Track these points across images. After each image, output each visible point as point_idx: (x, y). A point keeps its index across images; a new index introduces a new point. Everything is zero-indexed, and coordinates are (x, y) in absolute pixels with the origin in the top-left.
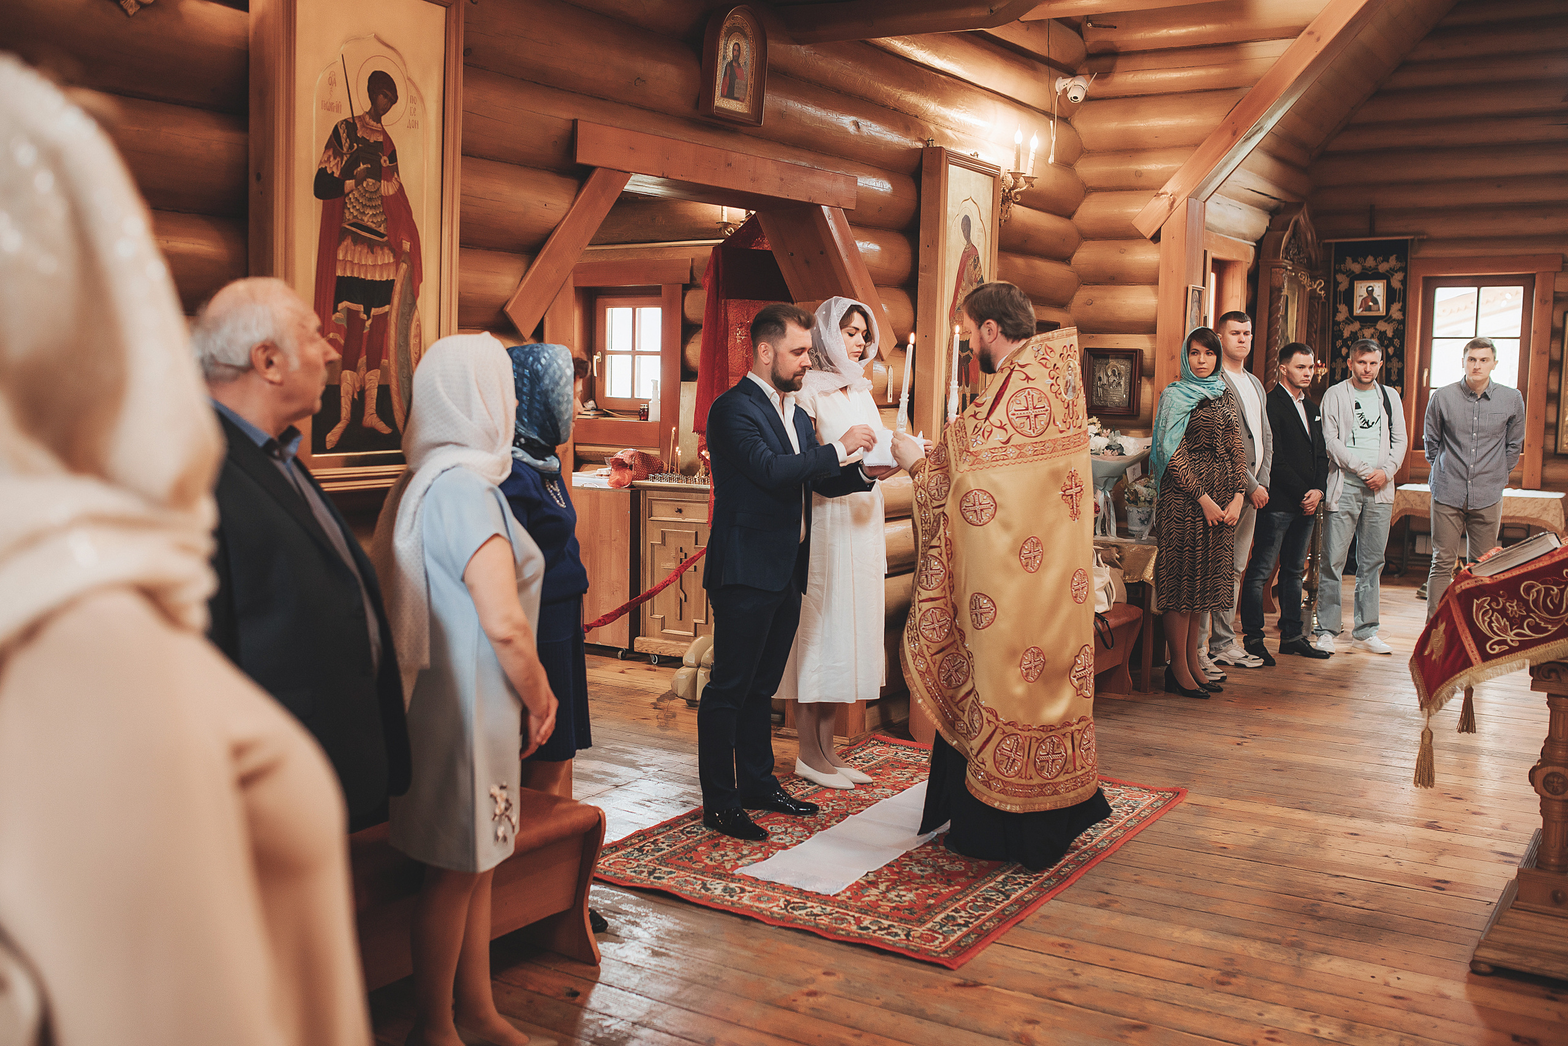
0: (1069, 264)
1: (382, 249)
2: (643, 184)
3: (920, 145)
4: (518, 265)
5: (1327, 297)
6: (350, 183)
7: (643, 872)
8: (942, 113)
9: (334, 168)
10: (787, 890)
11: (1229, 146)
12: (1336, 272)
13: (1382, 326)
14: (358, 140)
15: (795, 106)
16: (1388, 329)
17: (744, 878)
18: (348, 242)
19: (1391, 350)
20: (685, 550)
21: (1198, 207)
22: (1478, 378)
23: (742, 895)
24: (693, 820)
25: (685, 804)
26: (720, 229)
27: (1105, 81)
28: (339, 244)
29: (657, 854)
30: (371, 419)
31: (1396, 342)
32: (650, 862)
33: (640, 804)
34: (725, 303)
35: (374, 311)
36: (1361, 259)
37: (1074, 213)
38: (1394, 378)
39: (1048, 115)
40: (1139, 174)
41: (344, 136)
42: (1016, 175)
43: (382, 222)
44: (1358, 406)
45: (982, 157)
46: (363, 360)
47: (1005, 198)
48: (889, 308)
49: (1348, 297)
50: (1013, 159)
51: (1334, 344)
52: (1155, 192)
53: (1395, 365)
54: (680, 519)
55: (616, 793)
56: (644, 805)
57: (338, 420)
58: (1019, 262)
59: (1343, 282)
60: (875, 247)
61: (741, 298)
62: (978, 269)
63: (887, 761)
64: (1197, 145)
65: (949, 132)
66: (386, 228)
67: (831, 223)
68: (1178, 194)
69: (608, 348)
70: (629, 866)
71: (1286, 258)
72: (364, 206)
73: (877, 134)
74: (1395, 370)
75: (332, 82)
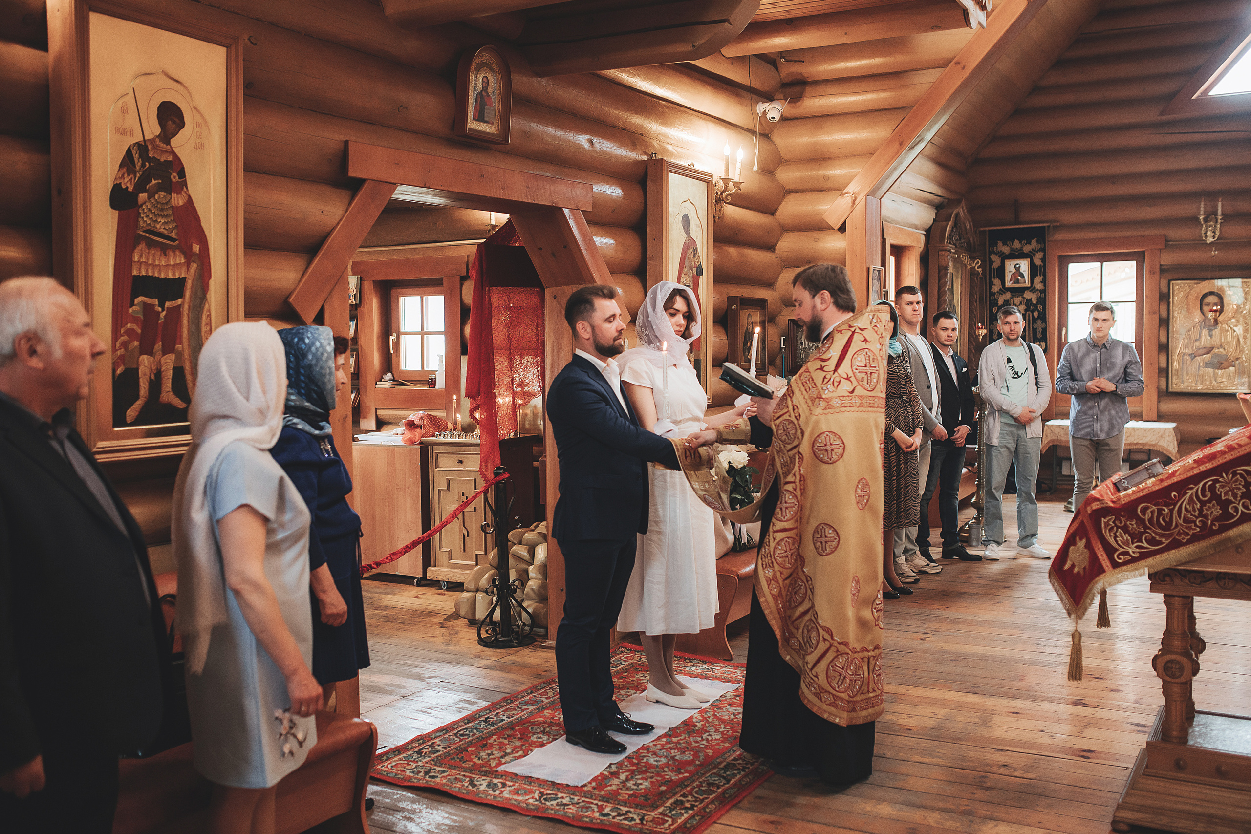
0: (774, 251)
1: (174, 252)
2: (406, 193)
3: (645, 158)
4: (299, 263)
5: (984, 273)
6: (143, 196)
7: (420, 772)
8: (663, 131)
9: (128, 184)
10: (542, 783)
11: (896, 155)
12: (990, 253)
13: (1028, 295)
14: (150, 160)
15: (538, 128)
16: (1033, 297)
17: (506, 774)
18: (142, 246)
19: (1036, 314)
20: (466, 495)
21: (874, 203)
22: (1101, 334)
23: (503, 789)
24: (466, 724)
25: (460, 710)
26: (489, 230)
27: (797, 104)
28: (134, 248)
29: (433, 756)
30: (168, 395)
31: (1040, 307)
32: (427, 763)
33: (423, 712)
34: (489, 290)
35: (167, 304)
36: (1009, 243)
37: (776, 210)
38: (1039, 336)
39: (752, 132)
40: (826, 178)
41: (136, 156)
42: (726, 181)
43: (174, 228)
44: (1009, 361)
45: (698, 167)
46: (158, 346)
47: (717, 199)
48: (623, 291)
49: (1001, 273)
50: (724, 168)
51: (991, 311)
52: (840, 192)
53: (1040, 325)
54: (462, 469)
55: (402, 703)
56: (425, 712)
57: (137, 397)
58: (732, 251)
59: (996, 261)
60: (610, 241)
61: (502, 286)
62: (696, 257)
63: (632, 665)
64: (872, 154)
65: (670, 147)
66: (177, 234)
67: (571, 223)
68: (858, 194)
69: (402, 330)
70: (409, 767)
71: (950, 243)
72: (156, 215)
73: (608, 149)
74: (1040, 330)
75: (124, 111)
